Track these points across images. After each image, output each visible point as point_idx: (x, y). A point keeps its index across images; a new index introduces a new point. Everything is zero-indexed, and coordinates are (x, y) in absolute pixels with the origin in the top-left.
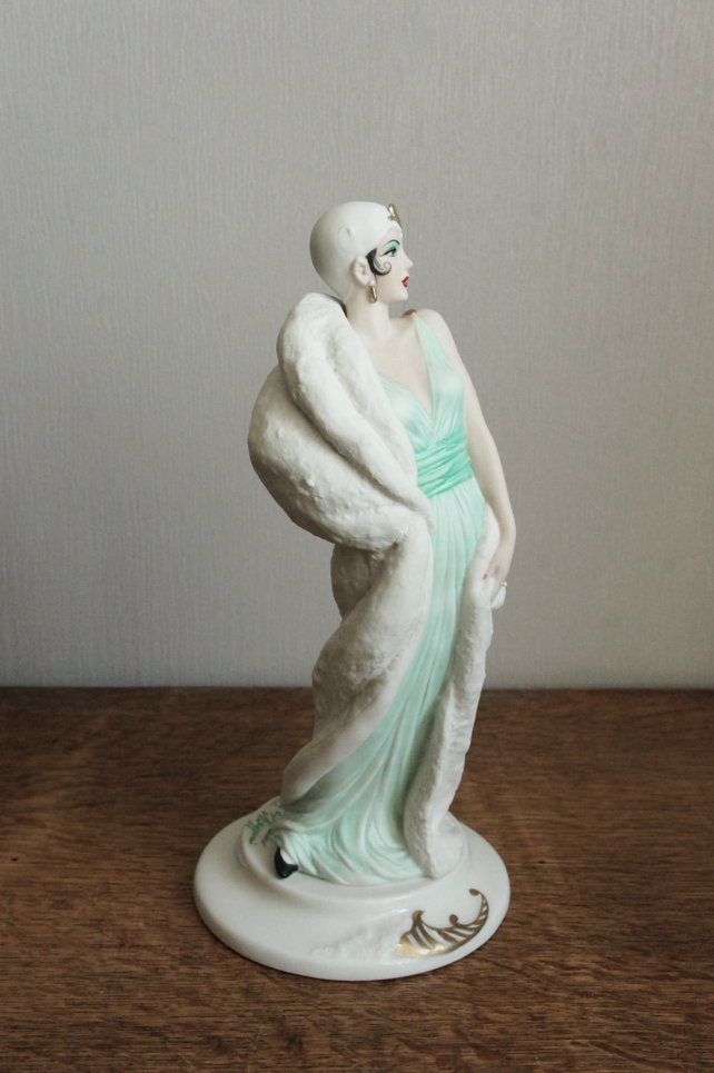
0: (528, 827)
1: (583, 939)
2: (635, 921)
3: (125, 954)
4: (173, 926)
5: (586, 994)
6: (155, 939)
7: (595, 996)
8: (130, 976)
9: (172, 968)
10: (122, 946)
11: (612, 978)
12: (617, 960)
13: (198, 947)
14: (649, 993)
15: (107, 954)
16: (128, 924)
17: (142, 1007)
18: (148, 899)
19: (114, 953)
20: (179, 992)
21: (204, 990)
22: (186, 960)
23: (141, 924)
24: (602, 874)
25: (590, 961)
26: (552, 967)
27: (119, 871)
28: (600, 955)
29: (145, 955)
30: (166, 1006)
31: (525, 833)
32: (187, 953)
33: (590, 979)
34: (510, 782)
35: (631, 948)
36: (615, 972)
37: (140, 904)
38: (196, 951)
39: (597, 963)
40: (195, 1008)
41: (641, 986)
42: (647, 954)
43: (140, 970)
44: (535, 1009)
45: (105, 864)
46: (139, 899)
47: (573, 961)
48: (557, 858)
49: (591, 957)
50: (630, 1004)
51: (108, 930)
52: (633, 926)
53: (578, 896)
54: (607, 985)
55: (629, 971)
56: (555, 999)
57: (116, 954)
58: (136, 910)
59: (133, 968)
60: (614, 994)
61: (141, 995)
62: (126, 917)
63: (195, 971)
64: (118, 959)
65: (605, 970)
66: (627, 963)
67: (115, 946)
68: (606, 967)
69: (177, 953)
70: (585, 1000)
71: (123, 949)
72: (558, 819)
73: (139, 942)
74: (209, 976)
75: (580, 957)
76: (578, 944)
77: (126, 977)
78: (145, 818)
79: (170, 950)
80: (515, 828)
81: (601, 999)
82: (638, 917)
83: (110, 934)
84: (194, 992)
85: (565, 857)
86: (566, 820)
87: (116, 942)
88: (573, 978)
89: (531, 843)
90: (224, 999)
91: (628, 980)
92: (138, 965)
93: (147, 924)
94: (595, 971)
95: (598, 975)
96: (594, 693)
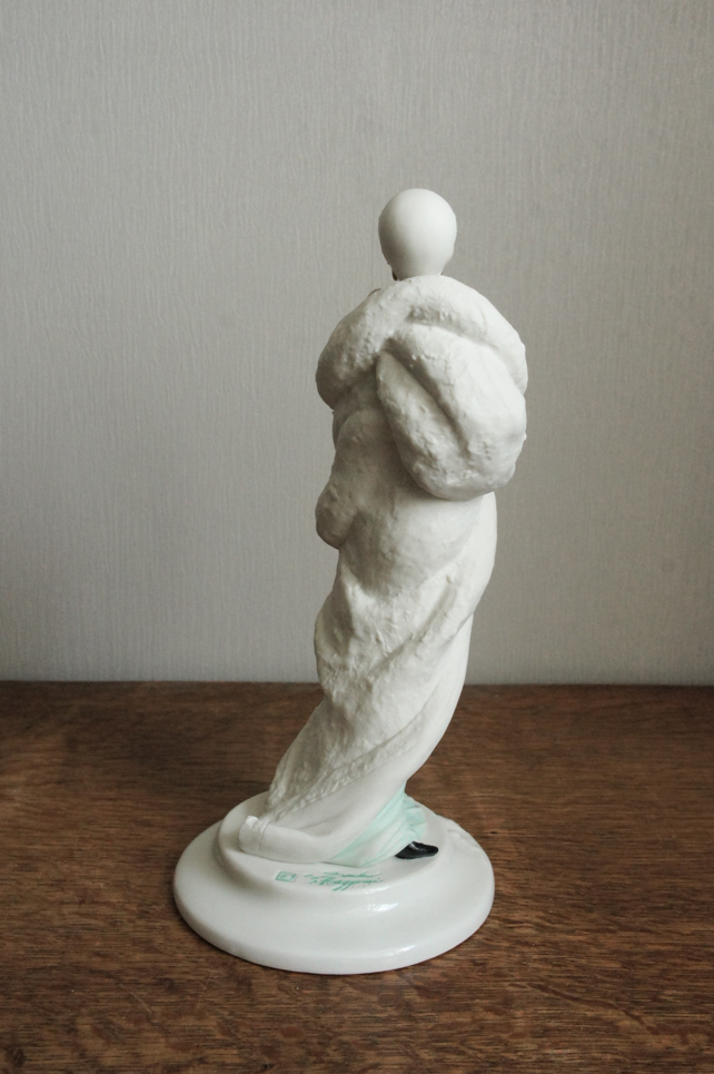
0: (482, 802)
1: (529, 898)
2: (579, 882)
3: (85, 909)
4: (133, 886)
5: (527, 944)
6: (115, 898)
7: (536, 946)
8: (89, 928)
9: (130, 921)
10: (82, 902)
11: (554, 930)
12: (560, 916)
13: (157, 904)
14: (588, 943)
15: (66, 910)
16: (88, 883)
17: (98, 954)
18: (111, 864)
19: (75, 908)
20: (135, 942)
21: (159, 940)
22: (143, 914)
23: (102, 885)
24: (551, 843)
25: (533, 916)
26: (497, 922)
27: (82, 839)
28: (544, 912)
29: (104, 910)
30: (121, 954)
31: (480, 808)
32: (145, 908)
33: (534, 932)
34: (468, 765)
35: (574, 906)
36: (557, 926)
37: (101, 868)
38: (154, 907)
39: (540, 918)
40: (149, 955)
41: (581, 938)
42: (590, 911)
43: (101, 924)
44: (477, 956)
45: (70, 833)
46: (100, 864)
47: (517, 916)
48: (509, 829)
49: (535, 913)
50: (571, 953)
51: (69, 889)
52: (579, 887)
53: (527, 861)
54: (547, 936)
55: (571, 925)
56: (498, 948)
57: (76, 910)
58: (98, 872)
59: (92, 922)
60: (555, 944)
61: (98, 944)
62: (88, 878)
63: (151, 924)
64: (78, 913)
65: (548, 924)
66: (568, 919)
67: (75, 903)
68: (549, 921)
69: (135, 909)
70: (526, 949)
71: (83, 905)
72: (514, 796)
73: (99, 899)
74: (164, 928)
75: (524, 913)
76: (523, 902)
77: (84, 929)
78: (112, 794)
79: (128, 906)
80: (471, 803)
81: (543, 949)
82: (584, 879)
83: (72, 893)
84: (150, 941)
85: (516, 828)
86: (519, 797)
87: (77, 899)
88: (517, 931)
89: (484, 816)
90: (178, 948)
91: (569, 932)
92: (96, 919)
93: (107, 884)
94: (537, 925)
95: (540, 928)
96: (554, 688)
